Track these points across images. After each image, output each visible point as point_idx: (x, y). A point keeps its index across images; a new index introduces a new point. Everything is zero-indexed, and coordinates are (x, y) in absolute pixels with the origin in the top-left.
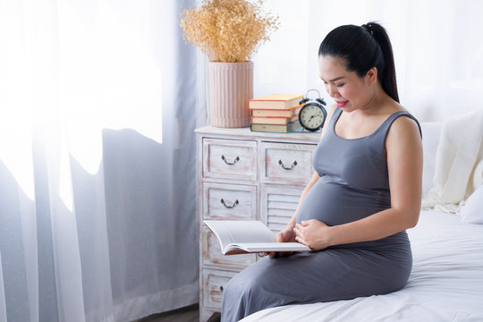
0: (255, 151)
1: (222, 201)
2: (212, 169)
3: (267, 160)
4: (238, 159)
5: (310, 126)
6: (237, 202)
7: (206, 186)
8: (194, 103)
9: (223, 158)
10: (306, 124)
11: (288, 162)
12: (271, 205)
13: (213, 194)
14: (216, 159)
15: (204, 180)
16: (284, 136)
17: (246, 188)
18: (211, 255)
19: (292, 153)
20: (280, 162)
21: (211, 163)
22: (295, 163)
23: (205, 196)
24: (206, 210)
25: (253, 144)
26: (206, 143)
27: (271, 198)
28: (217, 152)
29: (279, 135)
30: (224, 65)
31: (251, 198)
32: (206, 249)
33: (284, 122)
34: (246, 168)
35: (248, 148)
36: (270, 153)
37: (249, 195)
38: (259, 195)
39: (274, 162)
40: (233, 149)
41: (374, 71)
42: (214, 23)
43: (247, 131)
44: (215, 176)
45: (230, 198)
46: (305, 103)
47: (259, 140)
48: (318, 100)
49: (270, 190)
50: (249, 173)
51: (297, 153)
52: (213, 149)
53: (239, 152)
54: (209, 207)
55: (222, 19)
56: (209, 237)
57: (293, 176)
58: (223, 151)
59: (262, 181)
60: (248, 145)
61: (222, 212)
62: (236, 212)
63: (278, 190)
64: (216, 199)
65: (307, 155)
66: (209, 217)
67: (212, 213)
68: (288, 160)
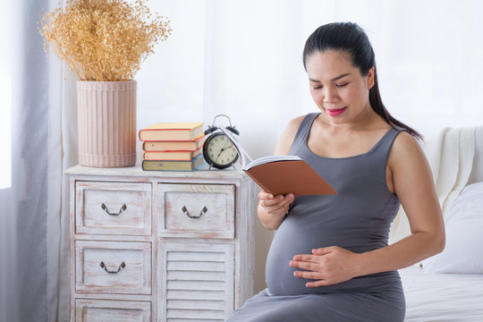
0: (149, 196)
1: (102, 265)
2: (89, 223)
3: (166, 206)
4: (124, 207)
5: (220, 162)
6: (123, 265)
7: (80, 245)
9: (104, 207)
10: (214, 159)
11: (195, 209)
12: (172, 266)
13: (89, 256)
14: (93, 208)
15: (78, 237)
16: (190, 174)
17: (136, 246)
19: (200, 196)
20: (184, 209)
21: (87, 214)
22: (205, 210)
23: (78, 258)
24: (79, 278)
25: (147, 187)
26: (80, 188)
27: (172, 257)
28: (95, 200)
29: (183, 175)
30: (102, 85)
31: (144, 259)
33: (187, 156)
34: (136, 220)
35: (139, 192)
36: (171, 198)
37: (141, 254)
39: (176, 208)
40: (118, 194)
42: (93, 31)
43: (137, 171)
44: (94, 231)
45: (113, 260)
46: (212, 133)
47: (155, 181)
48: (229, 128)
49: (170, 246)
50: (141, 226)
51: (207, 196)
52: (89, 196)
53: (126, 199)
54: (83, 273)
55: (103, 25)
56: (84, 313)
57: (202, 226)
58: (103, 198)
59: (159, 235)
60: (140, 187)
61: (102, 280)
62: (122, 278)
63: (181, 246)
64: (92, 262)
65: (221, 199)
66: (83, 288)
67: (89, 281)
68: (195, 206)
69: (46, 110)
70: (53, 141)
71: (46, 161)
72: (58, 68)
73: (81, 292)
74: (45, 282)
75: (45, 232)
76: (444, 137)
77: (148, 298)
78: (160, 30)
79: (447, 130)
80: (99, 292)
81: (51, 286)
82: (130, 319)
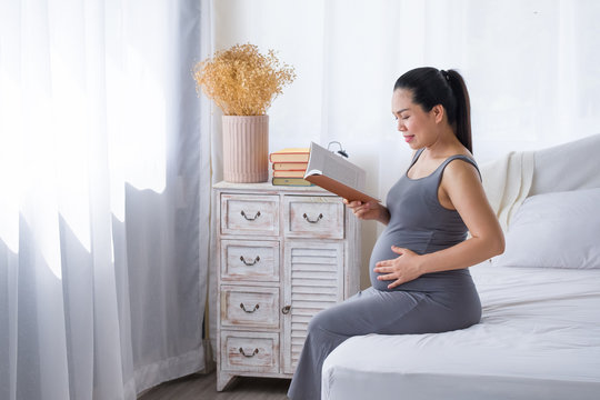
0: (277, 205)
1: (242, 259)
2: (231, 226)
3: (291, 213)
4: (259, 214)
6: (258, 259)
7: (224, 243)
9: (243, 214)
11: (313, 215)
12: (295, 260)
13: (231, 251)
14: (235, 215)
15: (222, 237)
16: (308, 188)
17: (268, 244)
18: (230, 316)
19: (317, 206)
20: (305, 216)
21: (230, 220)
22: (321, 216)
23: (223, 254)
24: (224, 269)
25: (276, 198)
26: (224, 199)
27: (295, 253)
28: (236, 208)
29: (304, 189)
30: (241, 119)
31: (274, 254)
32: (224, 309)
34: (268, 224)
35: (270, 202)
36: (294, 206)
37: (271, 251)
38: (282, 250)
39: (299, 215)
40: (253, 204)
42: (234, 76)
43: (268, 186)
44: (235, 232)
45: (250, 255)
47: (282, 194)
48: (340, 152)
49: (294, 244)
50: (272, 228)
51: (323, 205)
52: (232, 205)
53: (259, 207)
54: (227, 265)
55: (242, 71)
56: (227, 296)
57: (319, 229)
58: (242, 207)
59: (286, 236)
60: (270, 198)
61: (242, 270)
62: (257, 269)
63: (302, 244)
64: (234, 257)
65: (334, 208)
66: (227, 276)
67: (231, 271)
68: (313, 213)
69: (198, 138)
70: (204, 162)
71: (199, 177)
72: (208, 105)
73: (225, 279)
74: (198, 271)
75: (198, 233)
76: (509, 159)
77: (277, 285)
78: (287, 76)
79: (512, 153)
80: (239, 280)
81: (203, 274)
82: (263, 301)
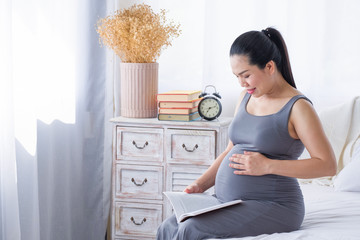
0: (162, 137)
1: (133, 180)
2: (125, 153)
3: (172, 144)
4: (147, 144)
5: (208, 116)
6: (146, 181)
7: (119, 167)
8: (103, 98)
9: (134, 143)
10: (204, 114)
11: (190, 145)
12: (175, 182)
13: (124, 174)
14: (128, 144)
15: (117, 162)
16: (187, 123)
17: (154, 168)
18: (122, 227)
19: (193, 137)
20: (184, 146)
21: (123, 148)
22: (197, 146)
23: (118, 176)
24: (118, 188)
25: (161, 131)
26: (119, 131)
27: (176, 176)
28: (128, 138)
29: (183, 123)
30: (135, 66)
31: (158, 177)
32: (118, 221)
33: (186, 112)
34: (154, 152)
35: (156, 134)
36: (175, 138)
37: (156, 174)
38: (164, 174)
39: (179, 145)
41: (272, 63)
42: (128, 30)
43: (155, 121)
44: (127, 158)
45: (140, 177)
46: (204, 97)
47: (166, 127)
48: (215, 94)
49: (175, 169)
50: (157, 156)
52: (125, 136)
53: (147, 138)
54: (121, 185)
55: (135, 25)
56: (121, 211)
57: (195, 157)
58: (134, 137)
59: (168, 162)
60: (156, 131)
61: (132, 190)
62: (145, 189)
63: (181, 169)
64: (128, 178)
65: (207, 139)
66: (121, 194)
67: (124, 190)
68: (190, 144)
73: (119, 197)
76: (355, 102)
77: (161, 202)
78: (173, 30)
79: (357, 98)
80: (130, 197)
82: (149, 216)
